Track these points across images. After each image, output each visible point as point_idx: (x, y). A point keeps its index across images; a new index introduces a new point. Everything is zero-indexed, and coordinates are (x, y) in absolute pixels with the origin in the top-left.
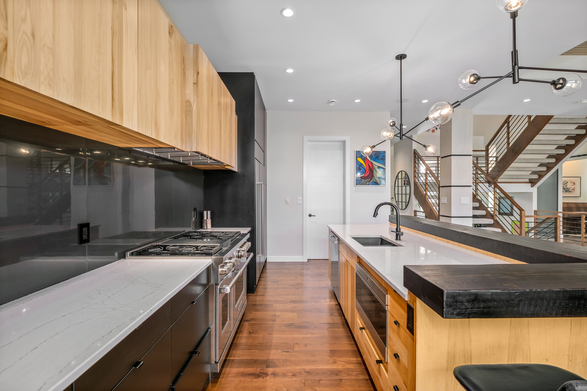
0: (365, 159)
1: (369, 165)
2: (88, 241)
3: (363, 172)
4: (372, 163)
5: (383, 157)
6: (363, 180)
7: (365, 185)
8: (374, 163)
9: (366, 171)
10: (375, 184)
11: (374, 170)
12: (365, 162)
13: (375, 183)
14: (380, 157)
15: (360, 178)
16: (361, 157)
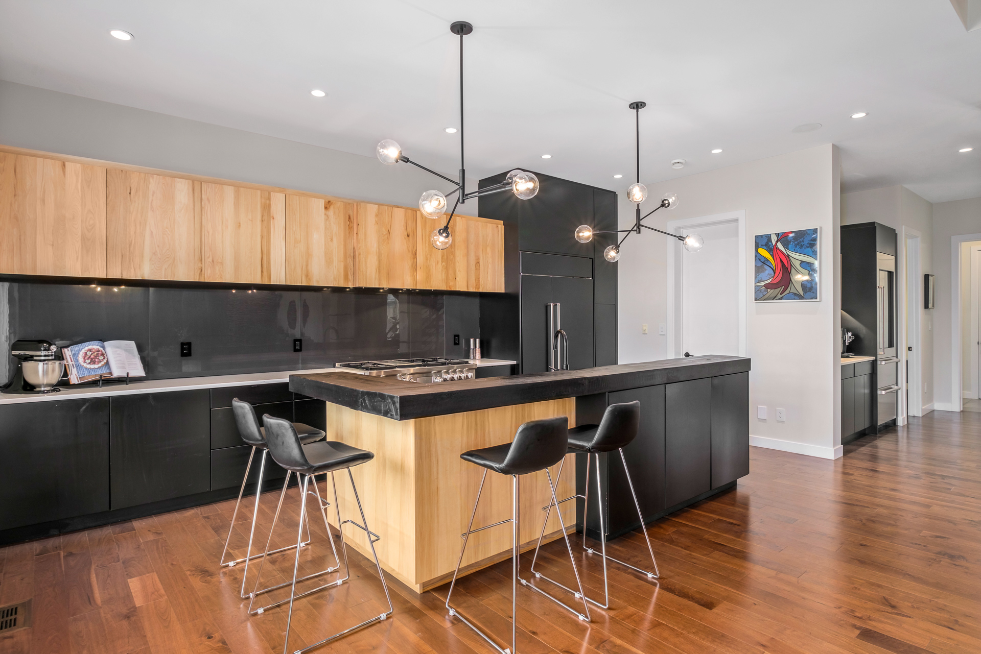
0: (773, 250)
1: (781, 261)
2: (300, 350)
3: (769, 274)
4: (788, 256)
5: (812, 242)
6: (769, 290)
7: (773, 300)
8: (793, 255)
9: (775, 273)
10: (795, 297)
11: (793, 269)
12: (772, 256)
13: (795, 294)
14: (807, 241)
15: (764, 288)
16: (765, 247)
